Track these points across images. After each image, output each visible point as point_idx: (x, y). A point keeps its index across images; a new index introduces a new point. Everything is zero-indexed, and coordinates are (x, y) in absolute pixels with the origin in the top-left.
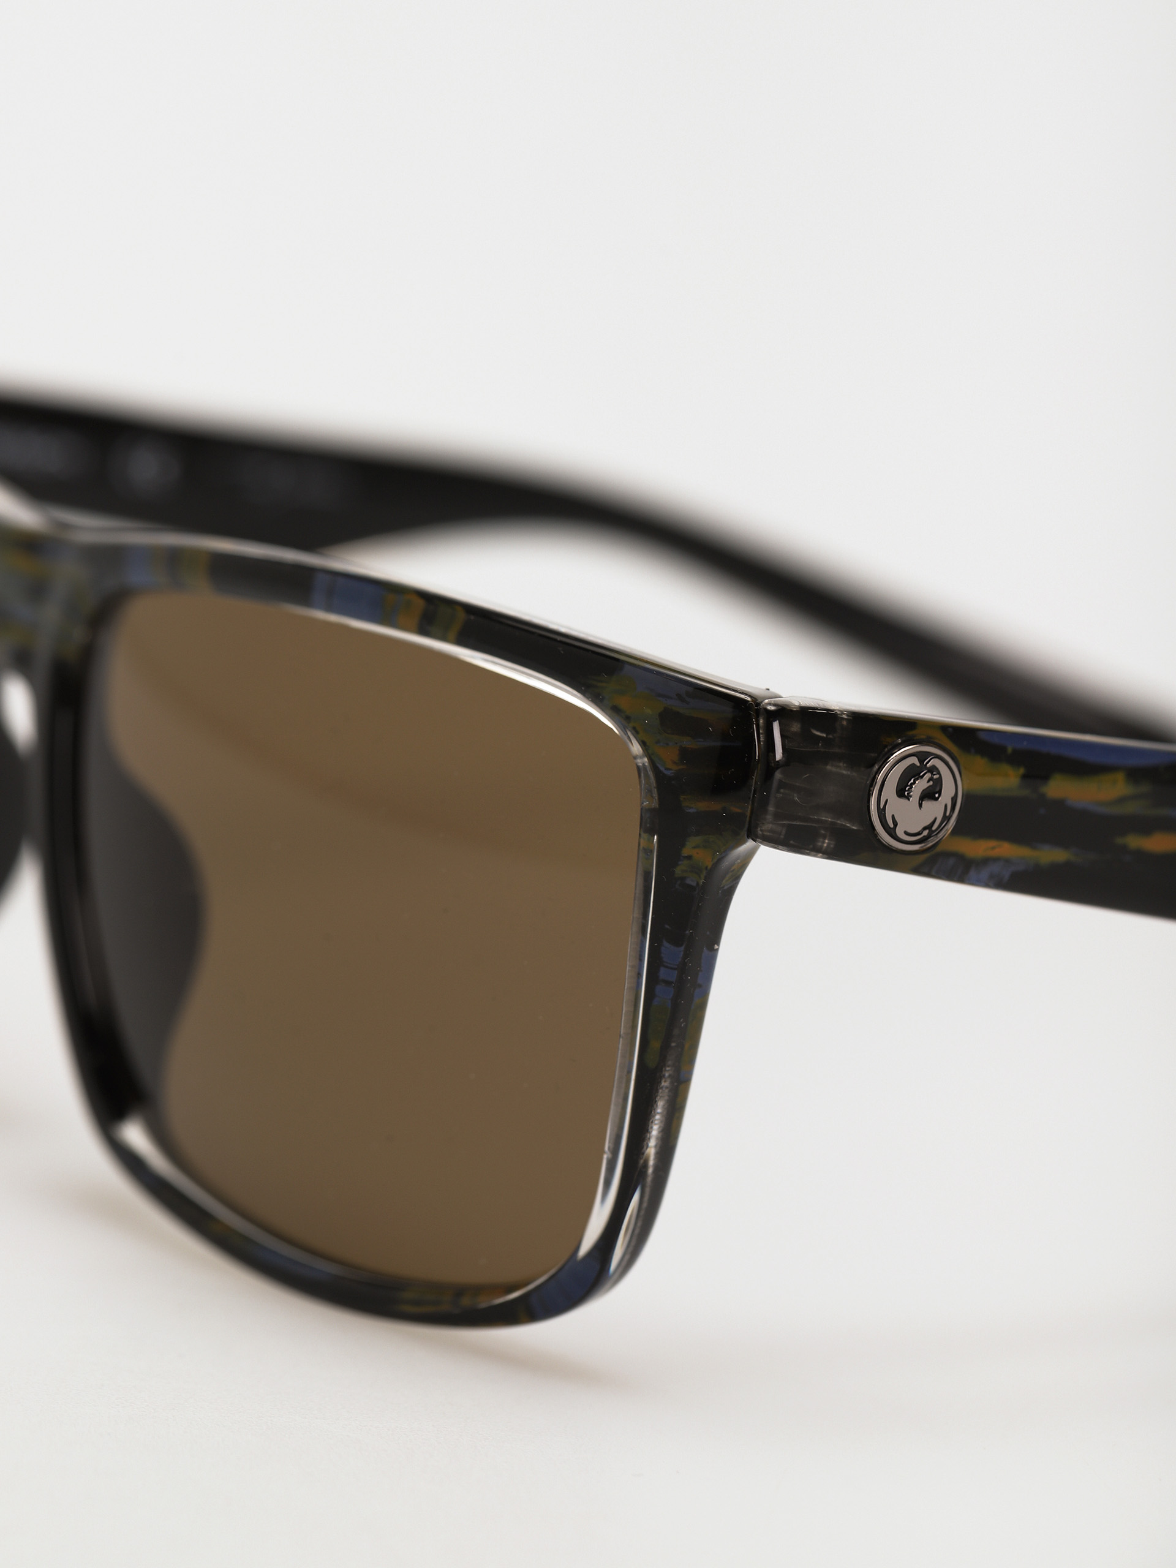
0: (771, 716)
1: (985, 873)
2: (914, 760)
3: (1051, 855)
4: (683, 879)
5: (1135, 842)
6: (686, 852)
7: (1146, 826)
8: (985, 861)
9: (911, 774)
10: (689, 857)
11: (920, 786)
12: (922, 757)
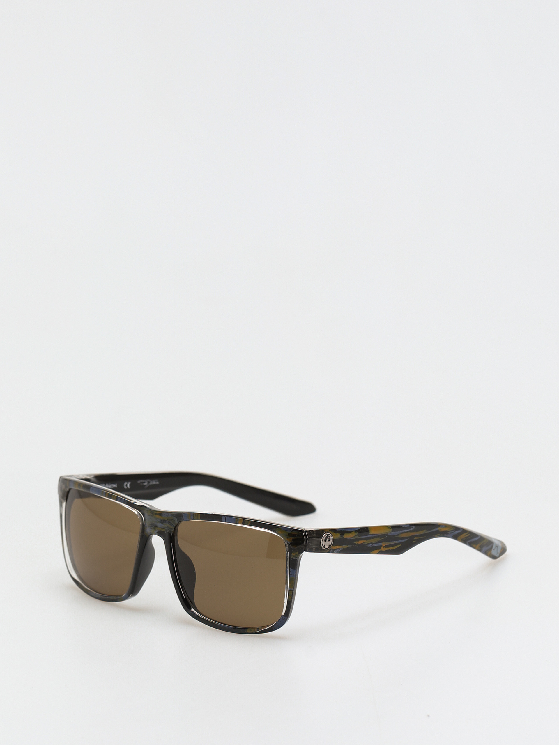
0: (306, 532)
1: (336, 551)
2: (326, 536)
3: (345, 547)
4: (292, 558)
5: (357, 543)
6: (292, 554)
7: (358, 540)
8: (336, 549)
9: (326, 538)
10: (293, 555)
11: (328, 539)
12: (328, 535)
